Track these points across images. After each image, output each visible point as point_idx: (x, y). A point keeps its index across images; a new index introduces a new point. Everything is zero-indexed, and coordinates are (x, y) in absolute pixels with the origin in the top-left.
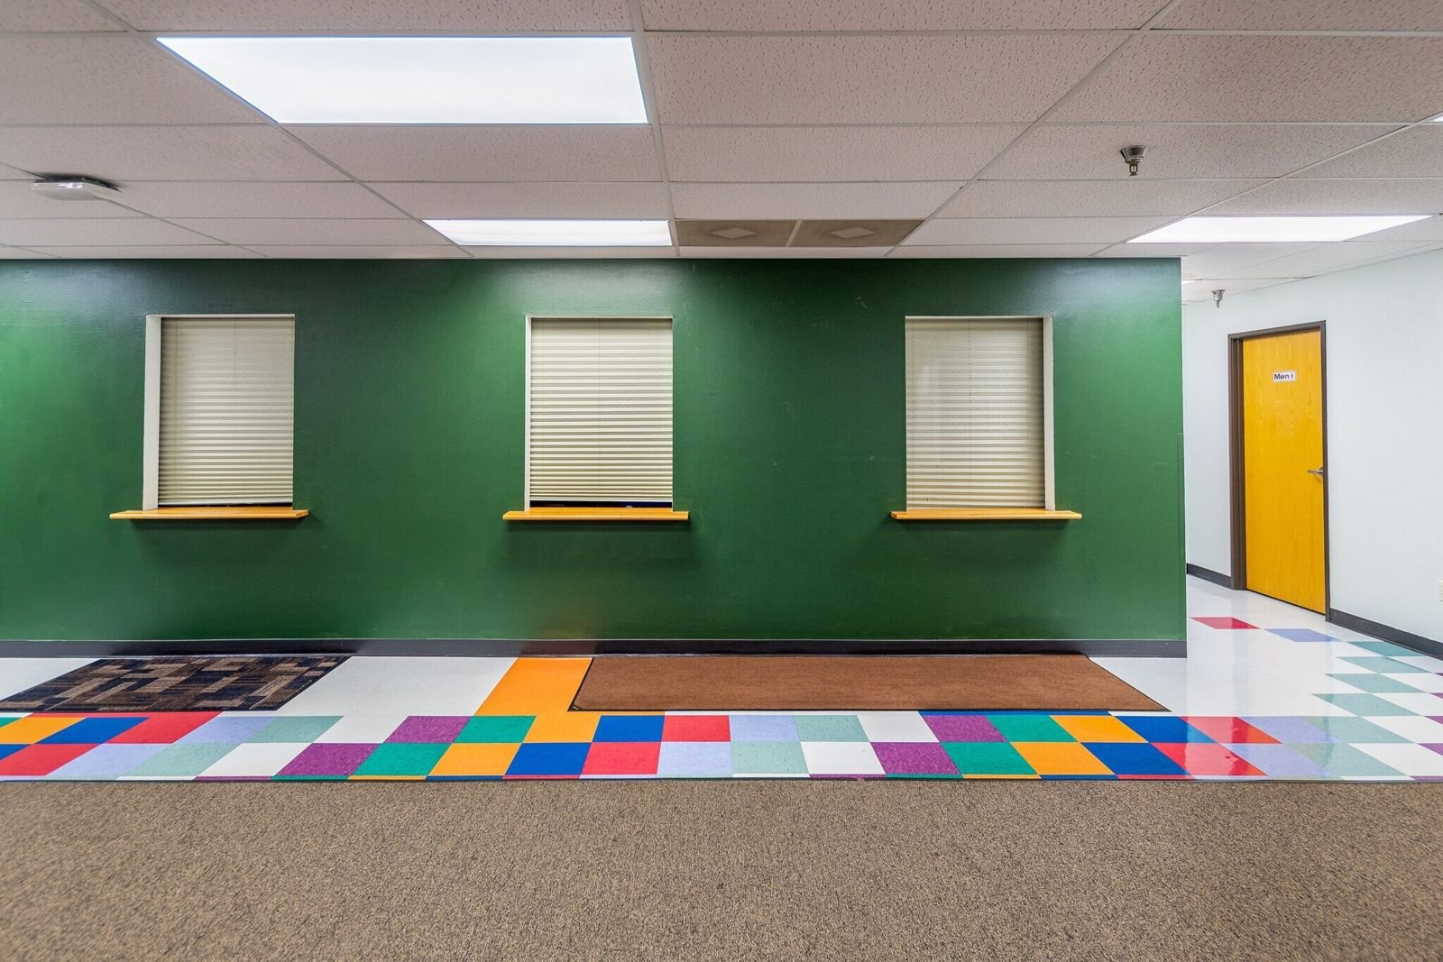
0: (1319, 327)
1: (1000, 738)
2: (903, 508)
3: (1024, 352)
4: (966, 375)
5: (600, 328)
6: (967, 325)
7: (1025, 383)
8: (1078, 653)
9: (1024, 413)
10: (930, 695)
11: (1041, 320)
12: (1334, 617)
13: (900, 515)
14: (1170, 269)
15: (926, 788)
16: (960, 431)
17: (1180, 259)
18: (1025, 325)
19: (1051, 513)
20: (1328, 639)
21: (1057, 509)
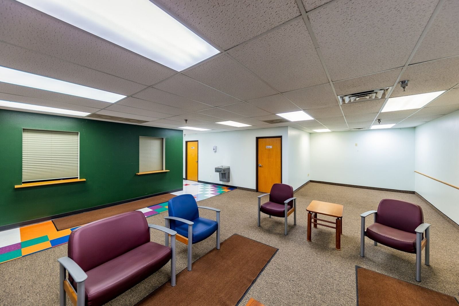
0: (197, 141)
1: (162, 207)
2: (138, 172)
3: (160, 144)
4: (150, 147)
5: (51, 133)
6: (150, 138)
7: (160, 150)
8: (168, 193)
9: (159, 155)
10: (148, 205)
11: (163, 138)
12: (199, 181)
13: (139, 174)
14: (181, 132)
15: (155, 216)
16: (149, 158)
17: (183, 131)
18: (160, 139)
19: (164, 171)
20: (198, 184)
21: (165, 170)
